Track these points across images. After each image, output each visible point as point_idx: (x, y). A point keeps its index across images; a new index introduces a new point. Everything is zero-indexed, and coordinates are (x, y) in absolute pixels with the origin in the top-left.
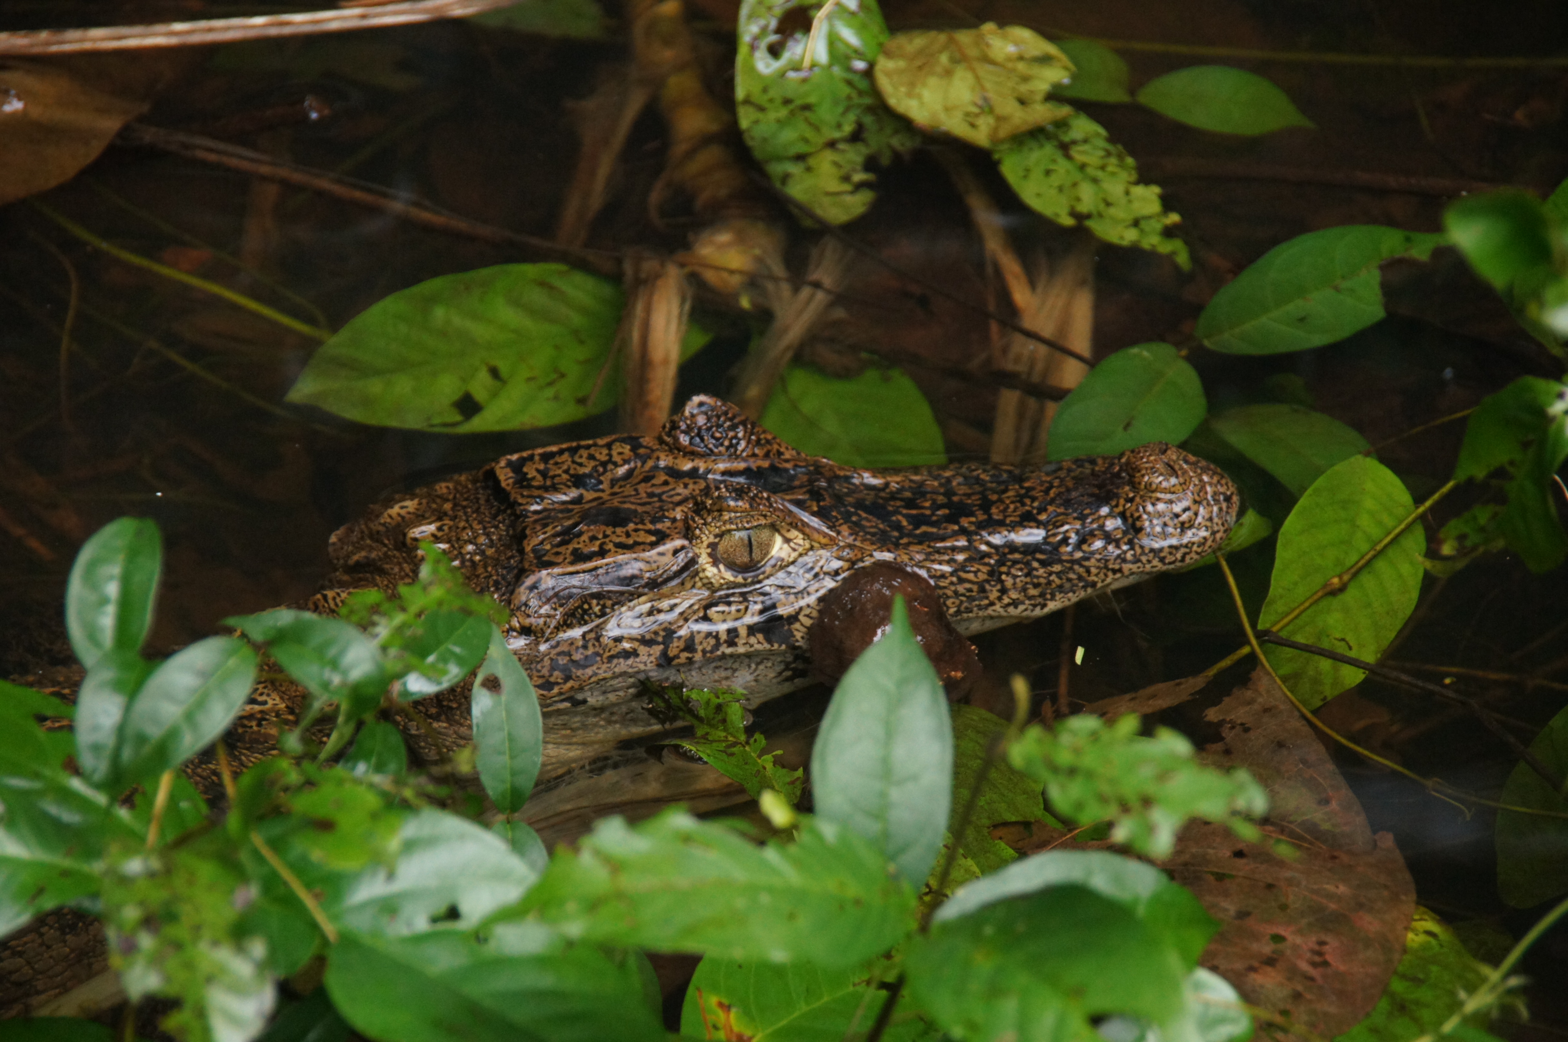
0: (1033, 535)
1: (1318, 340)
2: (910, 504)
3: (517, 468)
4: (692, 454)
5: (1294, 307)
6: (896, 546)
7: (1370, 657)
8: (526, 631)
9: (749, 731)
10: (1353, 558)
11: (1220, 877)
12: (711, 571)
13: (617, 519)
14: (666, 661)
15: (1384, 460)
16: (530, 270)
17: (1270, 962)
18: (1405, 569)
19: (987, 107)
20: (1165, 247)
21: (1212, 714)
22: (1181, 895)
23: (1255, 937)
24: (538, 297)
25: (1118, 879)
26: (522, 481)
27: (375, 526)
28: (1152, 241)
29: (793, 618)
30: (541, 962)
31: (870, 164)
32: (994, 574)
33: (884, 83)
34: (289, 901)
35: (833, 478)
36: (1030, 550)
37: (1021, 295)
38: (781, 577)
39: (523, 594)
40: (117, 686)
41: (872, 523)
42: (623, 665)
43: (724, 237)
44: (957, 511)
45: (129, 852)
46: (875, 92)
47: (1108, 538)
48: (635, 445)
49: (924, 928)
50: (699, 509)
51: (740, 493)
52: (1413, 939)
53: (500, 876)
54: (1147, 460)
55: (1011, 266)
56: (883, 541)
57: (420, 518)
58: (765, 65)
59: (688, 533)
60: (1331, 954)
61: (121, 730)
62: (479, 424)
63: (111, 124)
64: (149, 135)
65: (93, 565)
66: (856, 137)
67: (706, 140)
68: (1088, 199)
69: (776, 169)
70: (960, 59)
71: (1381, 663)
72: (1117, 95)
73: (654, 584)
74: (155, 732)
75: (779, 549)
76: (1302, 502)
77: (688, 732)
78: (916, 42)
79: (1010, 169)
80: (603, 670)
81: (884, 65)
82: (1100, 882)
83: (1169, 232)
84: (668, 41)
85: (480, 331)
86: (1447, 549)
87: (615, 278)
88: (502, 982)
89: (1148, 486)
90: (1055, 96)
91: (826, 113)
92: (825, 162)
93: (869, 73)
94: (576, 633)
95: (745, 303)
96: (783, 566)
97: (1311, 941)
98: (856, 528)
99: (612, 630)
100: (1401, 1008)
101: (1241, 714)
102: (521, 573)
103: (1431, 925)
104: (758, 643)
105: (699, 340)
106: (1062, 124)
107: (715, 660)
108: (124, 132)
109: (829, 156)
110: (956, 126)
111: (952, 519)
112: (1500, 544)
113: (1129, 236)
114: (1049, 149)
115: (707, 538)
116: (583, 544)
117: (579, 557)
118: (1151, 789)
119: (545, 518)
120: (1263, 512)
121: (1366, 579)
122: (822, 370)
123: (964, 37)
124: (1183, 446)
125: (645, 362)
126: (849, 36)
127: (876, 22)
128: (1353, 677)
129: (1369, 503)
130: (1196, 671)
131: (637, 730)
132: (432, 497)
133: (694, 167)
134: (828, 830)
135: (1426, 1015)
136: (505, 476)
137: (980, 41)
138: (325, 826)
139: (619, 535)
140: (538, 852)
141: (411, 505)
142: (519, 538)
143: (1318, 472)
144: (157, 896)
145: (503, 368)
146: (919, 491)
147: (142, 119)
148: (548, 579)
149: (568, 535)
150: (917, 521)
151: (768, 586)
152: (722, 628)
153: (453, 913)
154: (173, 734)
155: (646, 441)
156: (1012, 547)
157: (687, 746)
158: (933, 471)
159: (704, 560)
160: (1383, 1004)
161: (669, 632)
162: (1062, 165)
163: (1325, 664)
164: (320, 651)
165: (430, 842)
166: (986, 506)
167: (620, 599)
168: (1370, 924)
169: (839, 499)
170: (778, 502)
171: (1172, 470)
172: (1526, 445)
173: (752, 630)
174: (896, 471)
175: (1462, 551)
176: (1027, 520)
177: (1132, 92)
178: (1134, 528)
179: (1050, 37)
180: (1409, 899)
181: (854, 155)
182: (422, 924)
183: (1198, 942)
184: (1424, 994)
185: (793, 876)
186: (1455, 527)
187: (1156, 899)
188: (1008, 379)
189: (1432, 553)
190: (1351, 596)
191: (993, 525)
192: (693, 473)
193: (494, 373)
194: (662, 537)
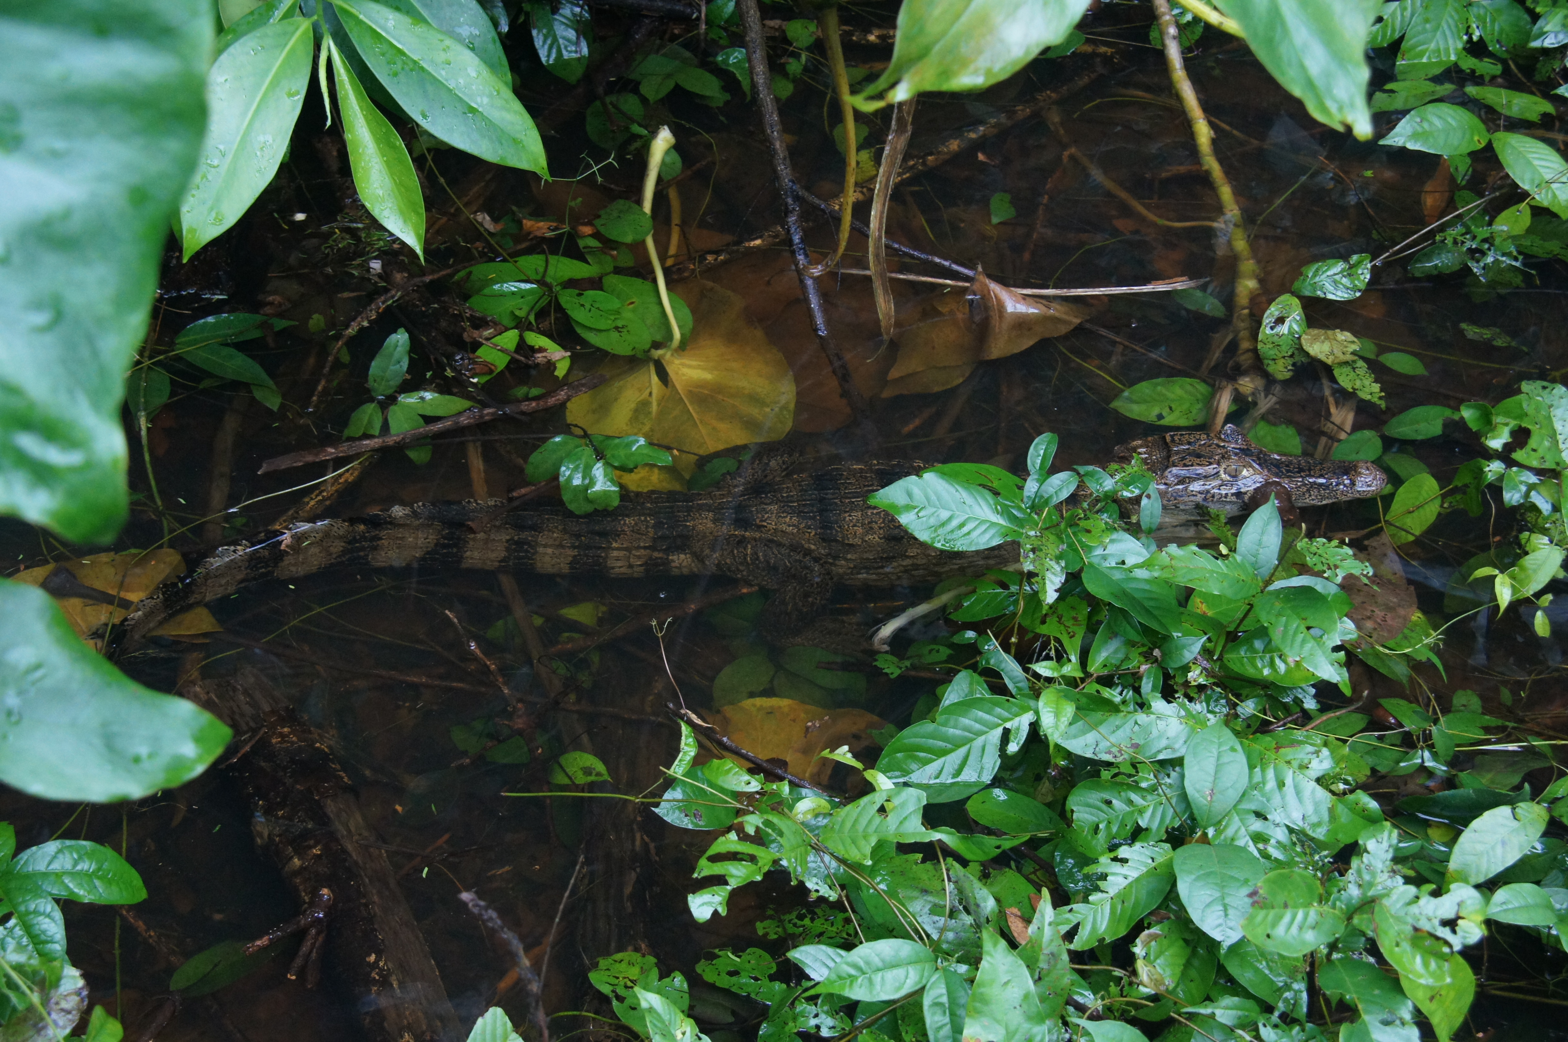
0: (1322, 481)
1: (1420, 438)
2: (1287, 466)
3: (1172, 436)
4: (1224, 441)
5: (1415, 427)
6: (1280, 477)
7: (1417, 533)
8: (1165, 484)
9: (1226, 523)
10: (1417, 503)
11: (1359, 591)
12: (1223, 476)
13: (1199, 456)
14: (1205, 499)
15: (1434, 476)
16: (1188, 380)
17: (1369, 618)
18: (1433, 509)
19: (1332, 353)
20: (1379, 402)
21: (1366, 543)
22: (1343, 594)
23: (1366, 609)
24: (1189, 388)
25: (1324, 587)
26: (1173, 441)
27: (1129, 446)
28: (1375, 400)
29: (1245, 493)
30: (1146, 581)
31: (1294, 365)
32: (1308, 491)
33: (1303, 342)
34: (1076, 551)
35: (1265, 455)
36: (1321, 485)
37: (1333, 410)
38: (1244, 481)
39: (1166, 473)
40: (1037, 480)
41: (1274, 470)
42: (1192, 498)
43: (1247, 379)
44: (1301, 470)
45: (1032, 529)
46: (1300, 345)
47: (1345, 486)
48: (1208, 436)
49: (1262, 592)
50: (1223, 457)
51: (1236, 454)
52: (1414, 618)
53: (1139, 554)
54: (1361, 464)
55: (1331, 400)
56: (1277, 475)
57: (1141, 446)
58: (1268, 331)
59: (1219, 464)
60: (1388, 618)
61: (1036, 493)
62: (1162, 422)
63: (1077, 321)
64: (1088, 326)
65: (1037, 444)
66: (1292, 356)
67: (1248, 350)
68: (1358, 384)
69: (1266, 362)
70: (1327, 338)
71: (1421, 535)
72: (1372, 356)
73: (1205, 477)
74: (1046, 496)
75: (1245, 472)
76: (1406, 484)
77: (1208, 521)
78: (1316, 331)
79: (1336, 373)
80: (1186, 499)
81: (1304, 337)
82: (1319, 588)
83: (1380, 398)
84: (1243, 321)
85: (1170, 395)
86: (1445, 505)
87: (1213, 386)
88: (1134, 585)
89: (1360, 473)
90: (1354, 353)
91: (1284, 348)
92: (1281, 362)
93: (1299, 338)
94: (1180, 487)
95: (1250, 399)
96: (1245, 478)
97: (1383, 614)
98: (1269, 470)
99: (1191, 488)
100: (1406, 637)
101: (1375, 544)
102: (1167, 467)
103: (1420, 615)
104: (1234, 499)
105: (1234, 408)
106: (1354, 362)
107: (1219, 501)
108: (1080, 324)
109: (1283, 360)
110: (1322, 357)
111: (1299, 472)
112: (1462, 506)
113: (1368, 397)
114: (1349, 368)
115: (1224, 466)
116: (1187, 462)
117: (1185, 465)
118: (1338, 563)
119: (1177, 453)
120: (1393, 485)
121: (1421, 510)
122: (1269, 422)
123: (1330, 332)
124: (1373, 462)
125: (1216, 411)
126: (1295, 327)
127: (1304, 324)
128: (1411, 538)
129: (1426, 488)
130: (1363, 529)
131: (1193, 518)
132: (1146, 441)
133: (1243, 358)
134: (1238, 558)
135: (1413, 641)
136: (1168, 439)
137: (1334, 334)
138: (1088, 531)
139: (1198, 461)
140: (1154, 547)
141: (1140, 442)
142: (1169, 457)
143: (1412, 476)
144: (1037, 543)
145: (1173, 406)
146: (1291, 463)
147: (1087, 321)
148: (1175, 470)
149: (1183, 459)
150: (1288, 471)
151: (1239, 483)
152: (1224, 492)
153: (1123, 563)
154: (1051, 497)
155: (1212, 435)
156: (1315, 483)
157: (1207, 525)
158: (1296, 456)
159: (1222, 472)
160: (1400, 636)
161: (1208, 492)
162: (1352, 373)
163: (1403, 533)
164: (1097, 480)
165: (1120, 541)
166: (1310, 470)
167: (1195, 480)
168: (1402, 612)
169: (1266, 461)
170: (1247, 459)
171: (1368, 469)
172: (1475, 478)
173: (1233, 494)
174: (1285, 455)
175: (1450, 506)
176: (1321, 476)
177: (1377, 356)
178: (1353, 484)
179: (1356, 336)
180: (1415, 607)
181: (1290, 361)
182: (1113, 565)
183: (1346, 609)
184: (1413, 635)
185: (1225, 570)
186: (1450, 499)
187: (1335, 594)
188: (1323, 433)
189: (1442, 506)
190: (1415, 514)
191: (1311, 476)
192: (1224, 447)
193: (1171, 408)
194: (1211, 464)
